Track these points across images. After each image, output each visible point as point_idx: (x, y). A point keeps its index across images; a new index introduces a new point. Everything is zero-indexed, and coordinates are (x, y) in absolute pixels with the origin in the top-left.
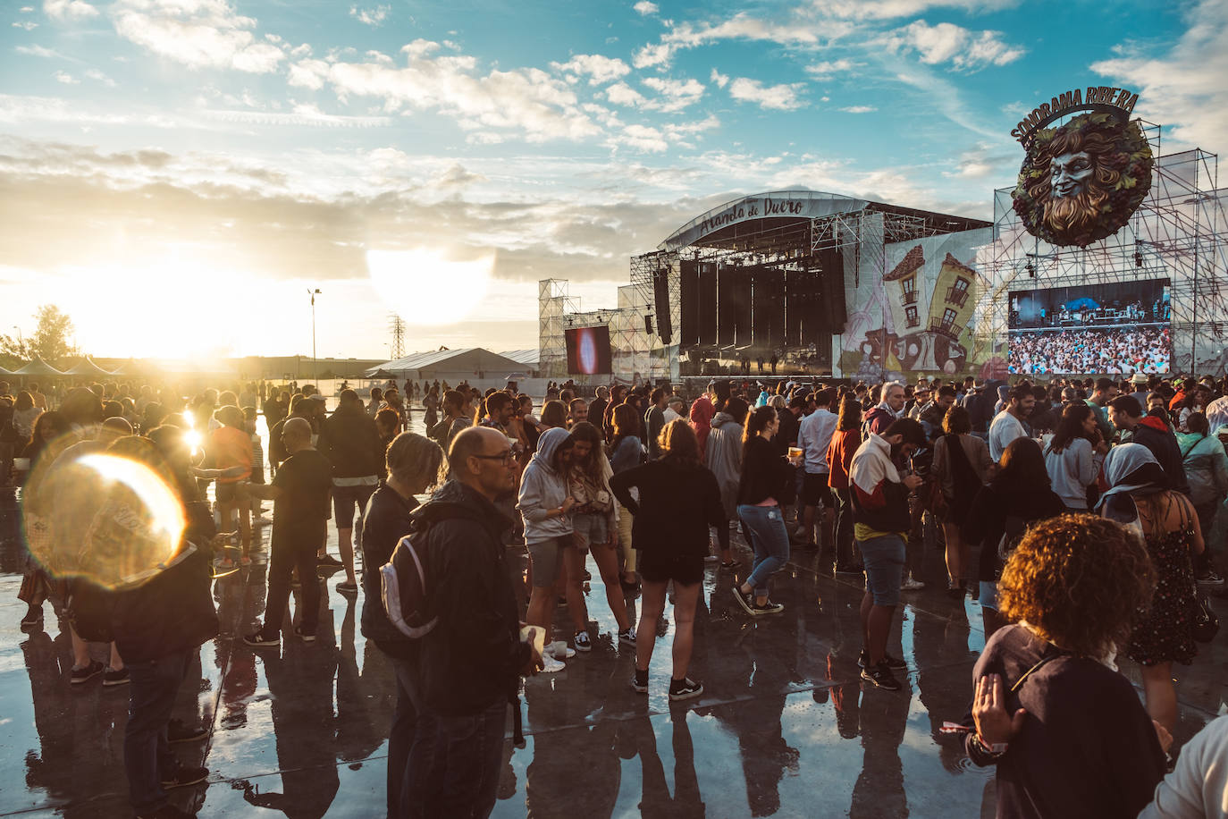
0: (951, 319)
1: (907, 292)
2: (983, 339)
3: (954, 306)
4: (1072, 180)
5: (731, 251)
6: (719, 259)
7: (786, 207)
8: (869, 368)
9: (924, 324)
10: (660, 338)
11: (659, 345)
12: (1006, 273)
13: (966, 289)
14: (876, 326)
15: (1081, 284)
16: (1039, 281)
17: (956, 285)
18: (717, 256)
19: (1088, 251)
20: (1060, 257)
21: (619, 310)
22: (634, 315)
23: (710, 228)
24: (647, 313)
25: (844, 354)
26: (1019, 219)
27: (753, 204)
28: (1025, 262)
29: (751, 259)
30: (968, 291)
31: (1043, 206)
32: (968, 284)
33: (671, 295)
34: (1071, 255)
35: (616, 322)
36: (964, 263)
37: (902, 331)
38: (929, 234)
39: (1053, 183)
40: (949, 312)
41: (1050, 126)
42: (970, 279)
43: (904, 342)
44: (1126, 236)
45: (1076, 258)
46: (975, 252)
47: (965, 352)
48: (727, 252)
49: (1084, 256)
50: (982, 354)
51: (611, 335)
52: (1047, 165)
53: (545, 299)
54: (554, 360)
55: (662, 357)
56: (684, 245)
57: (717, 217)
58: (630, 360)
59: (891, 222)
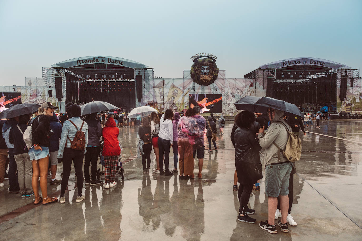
1: (160, 91)
7: (117, 62)
9: (166, 100)
13: (177, 92)
14: (151, 100)
17: (174, 91)
27: (103, 59)
37: (159, 101)
39: (203, 71)
40: (173, 98)
44: (213, 85)
47: (177, 107)
52: (200, 67)
57: (85, 60)
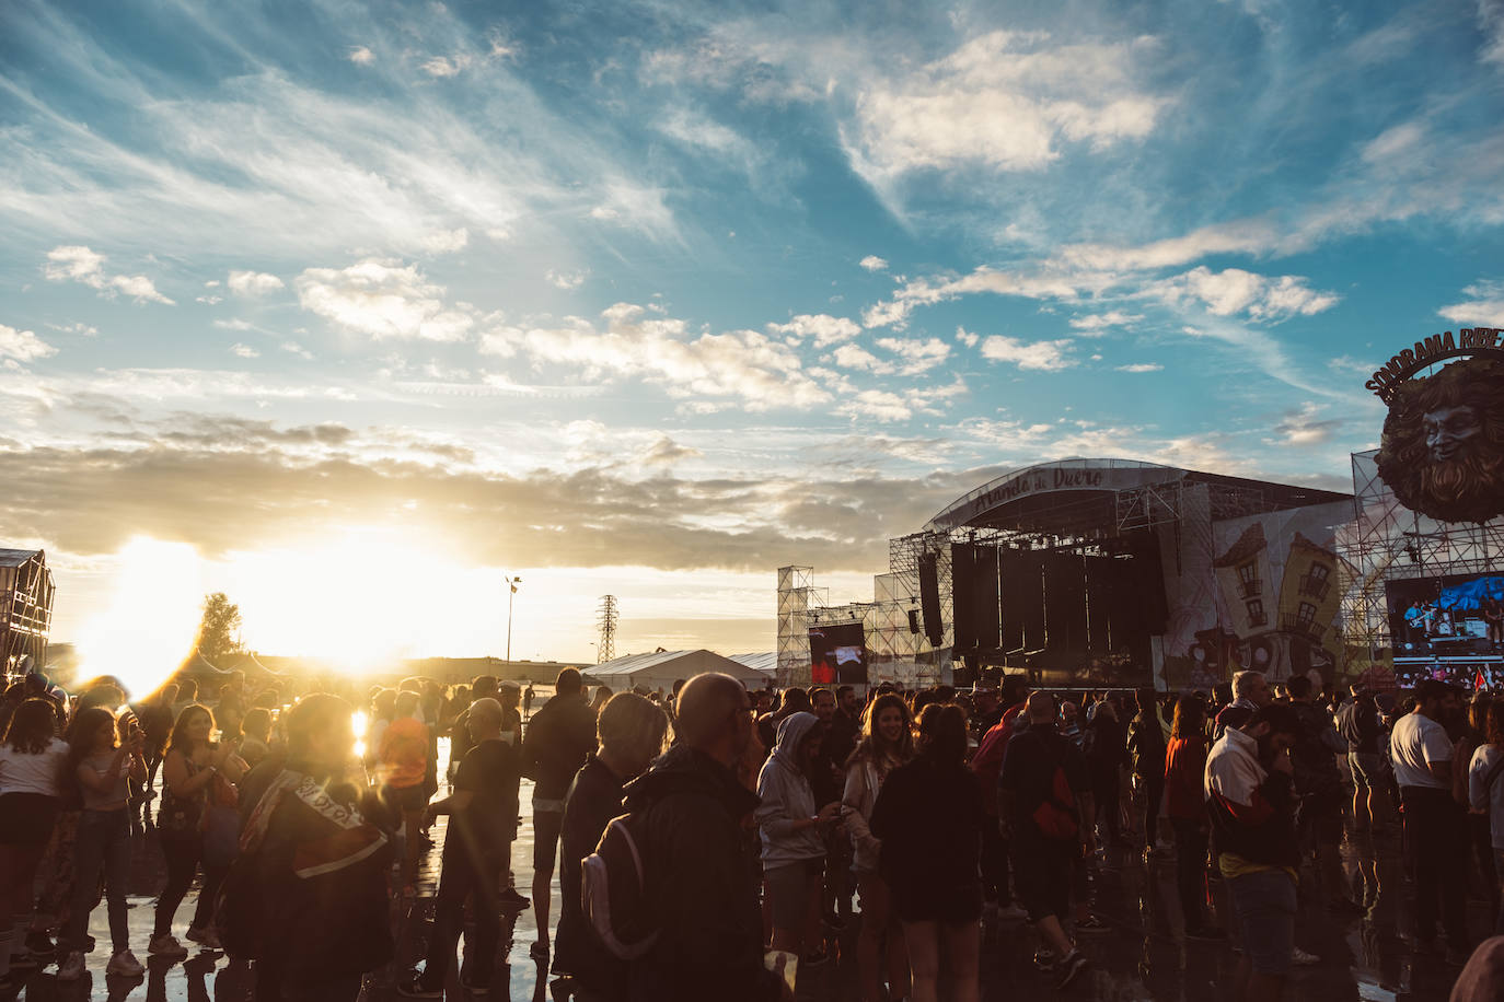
0: (1310, 617)
1: (1246, 581)
2: (1355, 643)
3: (1312, 600)
4: (1454, 440)
5: (1014, 532)
6: (1000, 541)
7: (1083, 479)
8: (1203, 680)
9: (1273, 623)
10: (928, 638)
11: (926, 647)
12: (1378, 557)
13: (1325, 578)
14: (1209, 625)
15: (1485, 570)
16: (1425, 567)
17: (1311, 573)
18: (997, 538)
19: (1488, 528)
20: (1450, 536)
21: (877, 604)
22: (894, 610)
23: (987, 505)
24: (911, 607)
25: (1168, 659)
26: (1388, 489)
27: (1039, 474)
28: (1403, 543)
29: (1041, 542)
30: (1328, 580)
31: (1420, 473)
32: (1328, 571)
33: (941, 586)
34: (1465, 534)
35: (872, 619)
36: (1320, 544)
37: (1244, 631)
38: (1269, 509)
39: (1429, 443)
40: (1305, 607)
41: (1417, 376)
42: (1329, 565)
43: (1247, 646)
45: (1473, 537)
46: (1333, 531)
47: (1333, 658)
48: (1009, 533)
49: (1484, 535)
50: (1355, 662)
51: (866, 635)
52: (1419, 421)
53: (785, 592)
54: (795, 666)
55: (930, 663)
56: (956, 525)
57: (997, 491)
58: (891, 666)
59: (1219, 495)
